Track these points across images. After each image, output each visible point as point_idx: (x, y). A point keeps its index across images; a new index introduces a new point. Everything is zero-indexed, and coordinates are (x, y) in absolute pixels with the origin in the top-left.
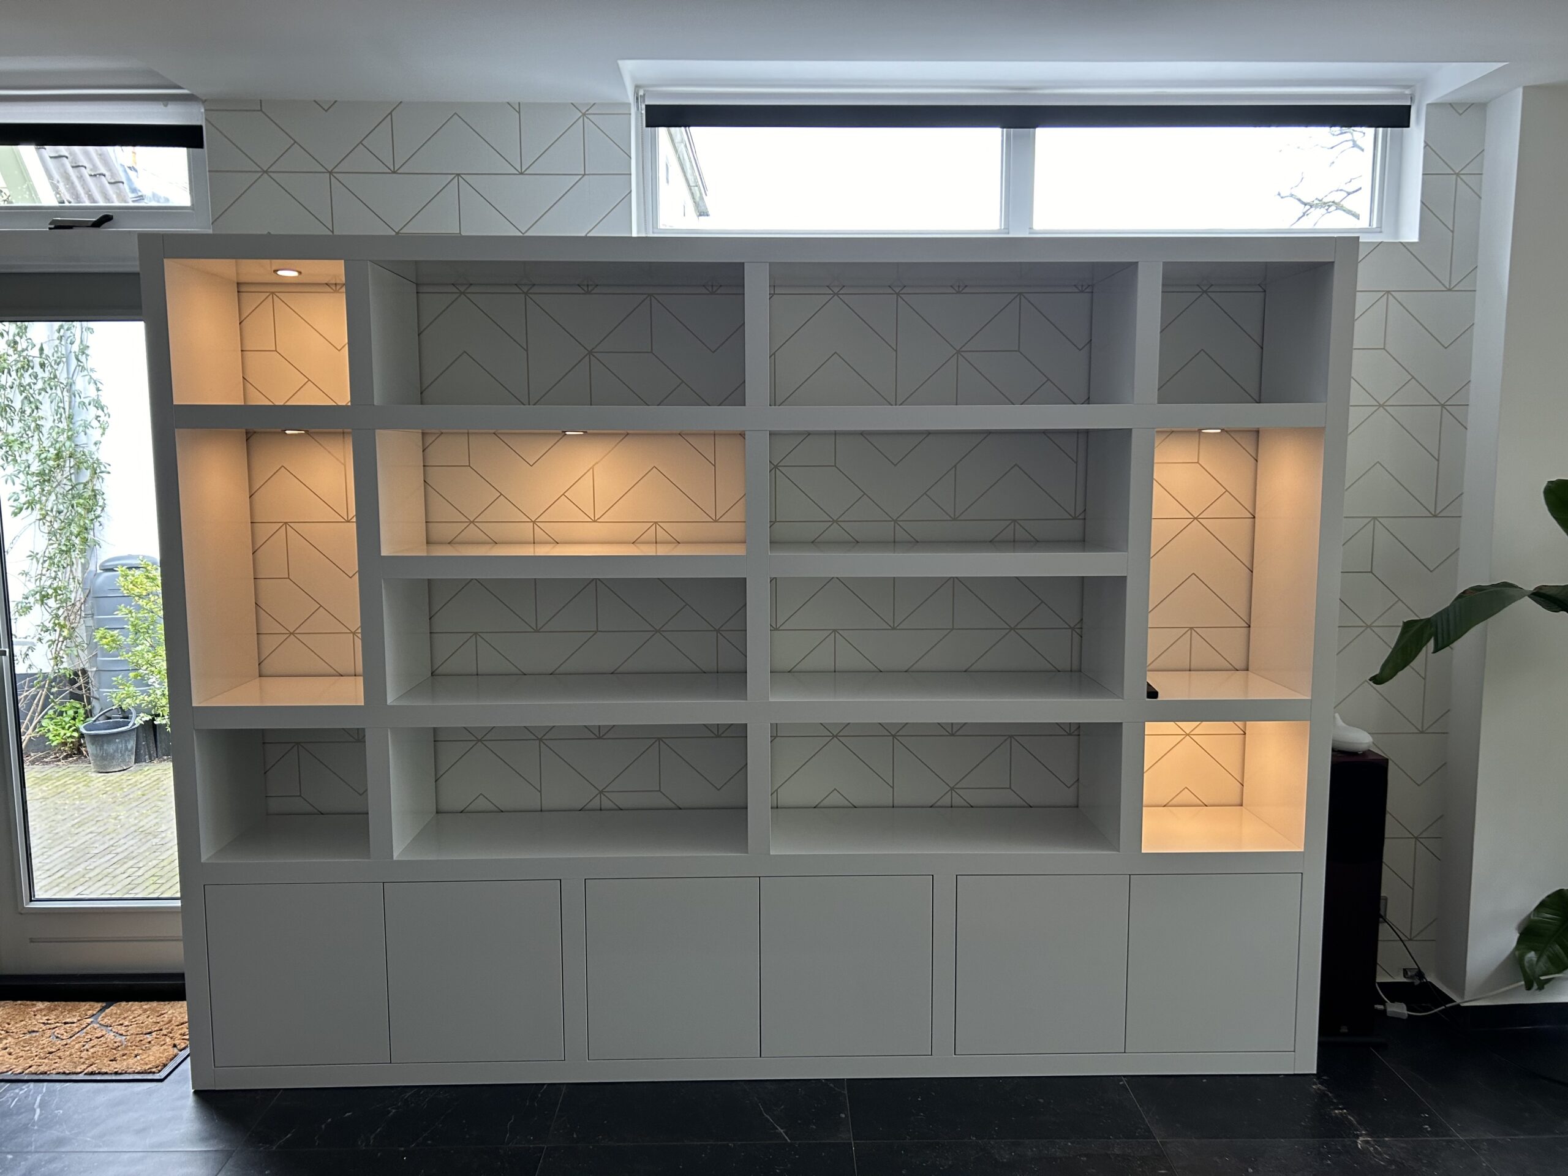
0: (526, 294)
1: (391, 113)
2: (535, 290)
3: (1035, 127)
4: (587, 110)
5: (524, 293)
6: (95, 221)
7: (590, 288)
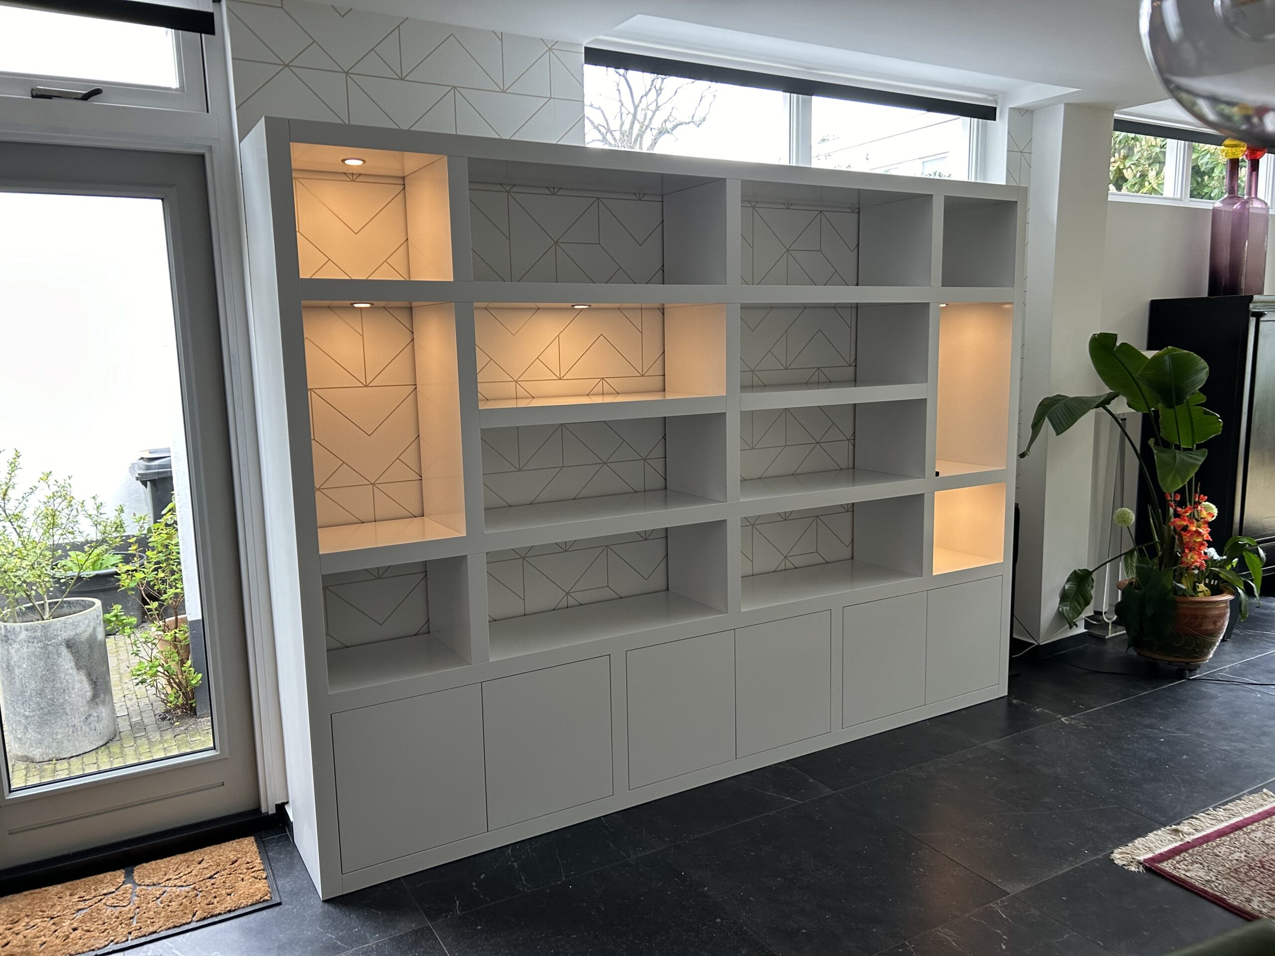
0: (508, 192)
1: (398, 26)
2: (515, 189)
3: (812, 95)
4: (552, 46)
5: (506, 191)
6: (86, 94)
7: (556, 191)
